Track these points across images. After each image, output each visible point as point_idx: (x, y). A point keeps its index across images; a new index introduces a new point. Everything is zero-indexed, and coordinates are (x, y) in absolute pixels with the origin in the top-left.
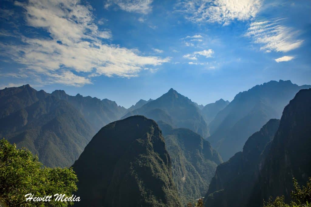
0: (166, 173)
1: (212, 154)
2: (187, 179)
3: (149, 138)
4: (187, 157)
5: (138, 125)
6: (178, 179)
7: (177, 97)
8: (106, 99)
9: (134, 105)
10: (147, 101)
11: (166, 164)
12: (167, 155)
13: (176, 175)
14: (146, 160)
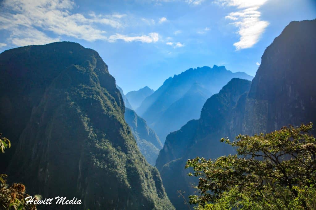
0: (121, 116)
1: (149, 134)
5: (71, 52)
12: (118, 95)
14: (92, 92)
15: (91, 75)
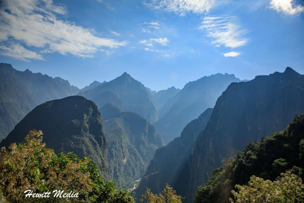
0: (99, 155)
1: (156, 138)
2: (128, 161)
3: (86, 120)
4: (131, 140)
5: (76, 106)
6: (119, 161)
7: (130, 81)
8: (59, 78)
9: (88, 86)
10: (101, 82)
11: (100, 146)
12: (102, 137)
13: (117, 157)
14: (79, 141)
15: (82, 127)
